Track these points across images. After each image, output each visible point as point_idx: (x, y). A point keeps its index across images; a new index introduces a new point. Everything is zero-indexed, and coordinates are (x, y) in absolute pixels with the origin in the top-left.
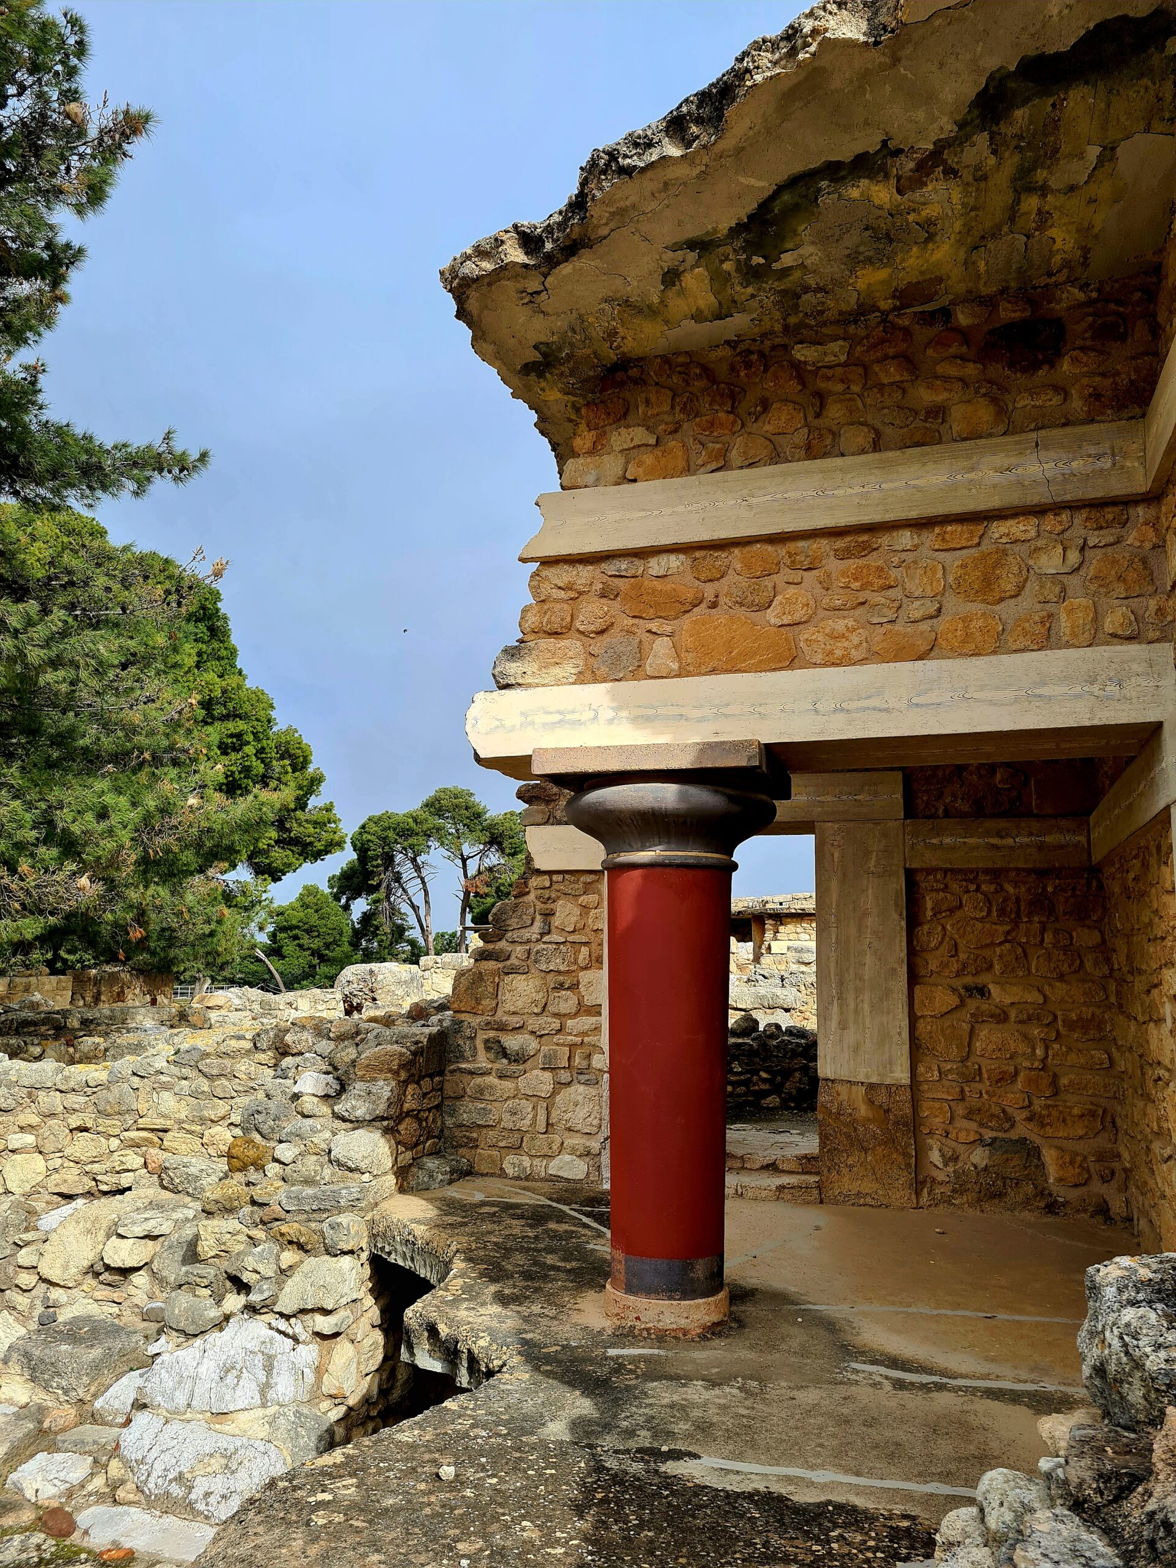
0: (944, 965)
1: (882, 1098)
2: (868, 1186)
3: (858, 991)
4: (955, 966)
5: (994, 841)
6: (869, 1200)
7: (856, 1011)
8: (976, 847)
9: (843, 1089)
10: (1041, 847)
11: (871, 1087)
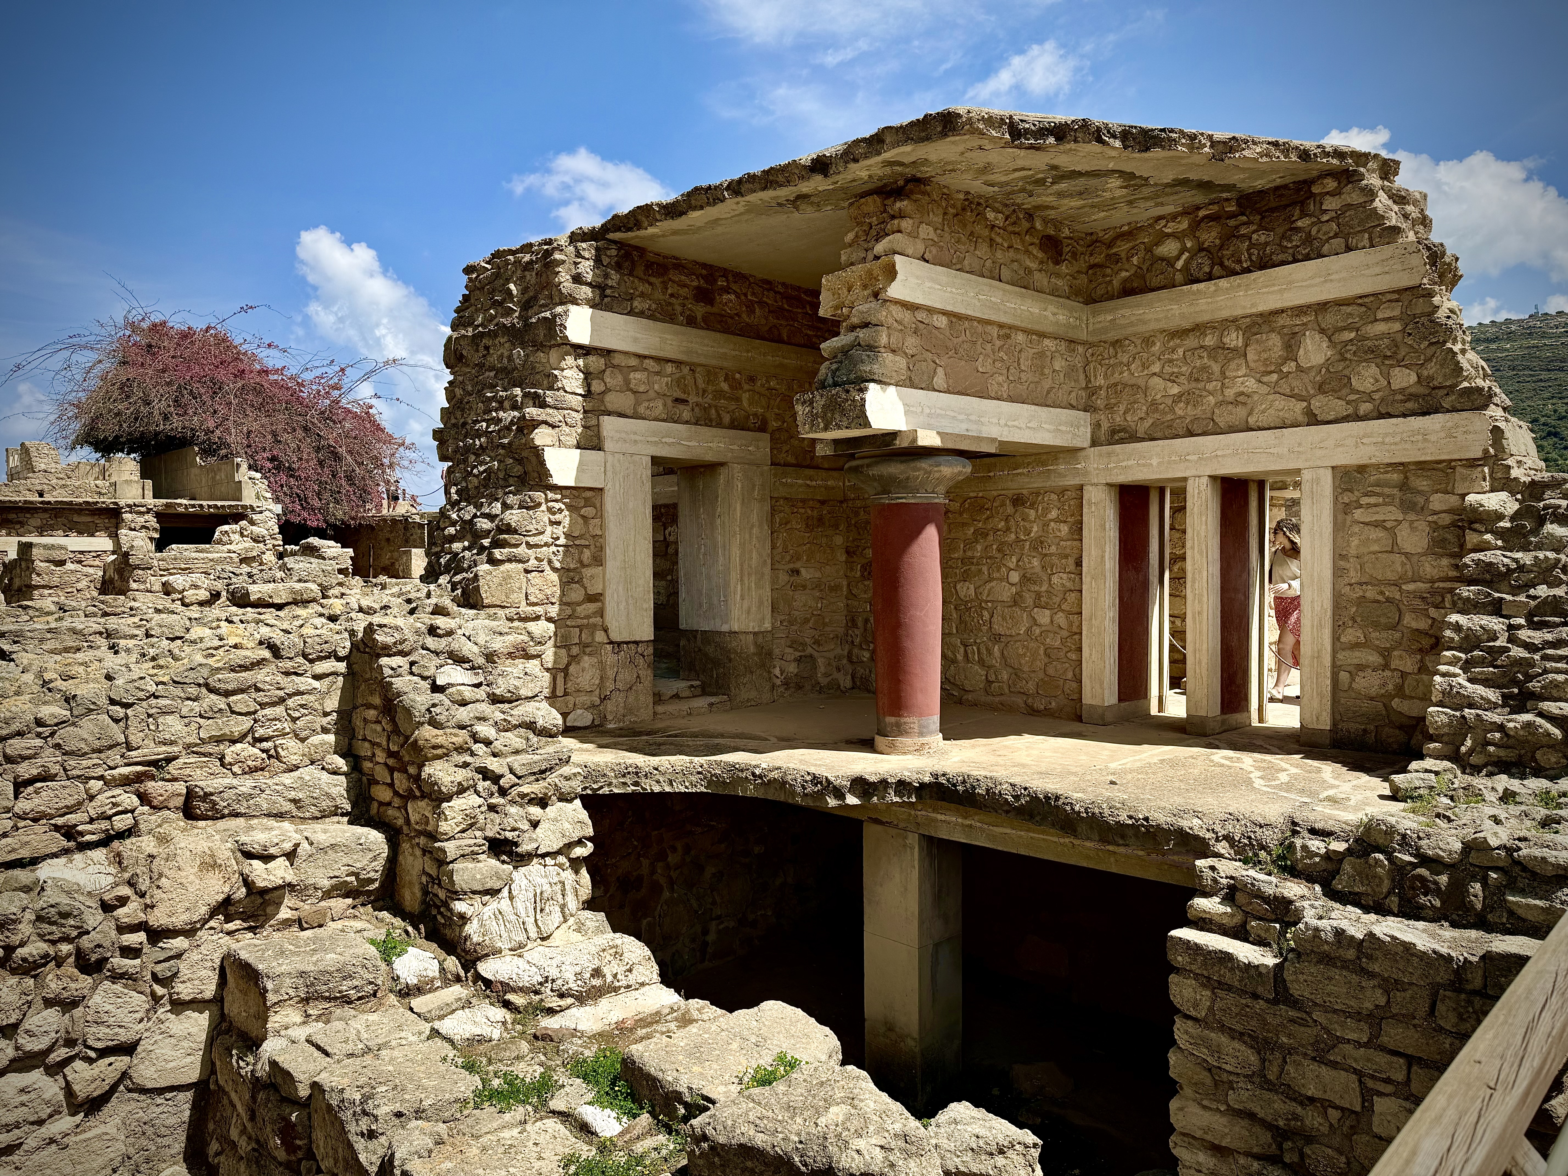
0: (783, 558)
1: (760, 640)
2: (753, 694)
3: (749, 575)
4: (788, 558)
5: (808, 482)
6: (753, 703)
7: (749, 589)
8: (801, 486)
9: (742, 637)
10: (827, 488)
11: (755, 634)
